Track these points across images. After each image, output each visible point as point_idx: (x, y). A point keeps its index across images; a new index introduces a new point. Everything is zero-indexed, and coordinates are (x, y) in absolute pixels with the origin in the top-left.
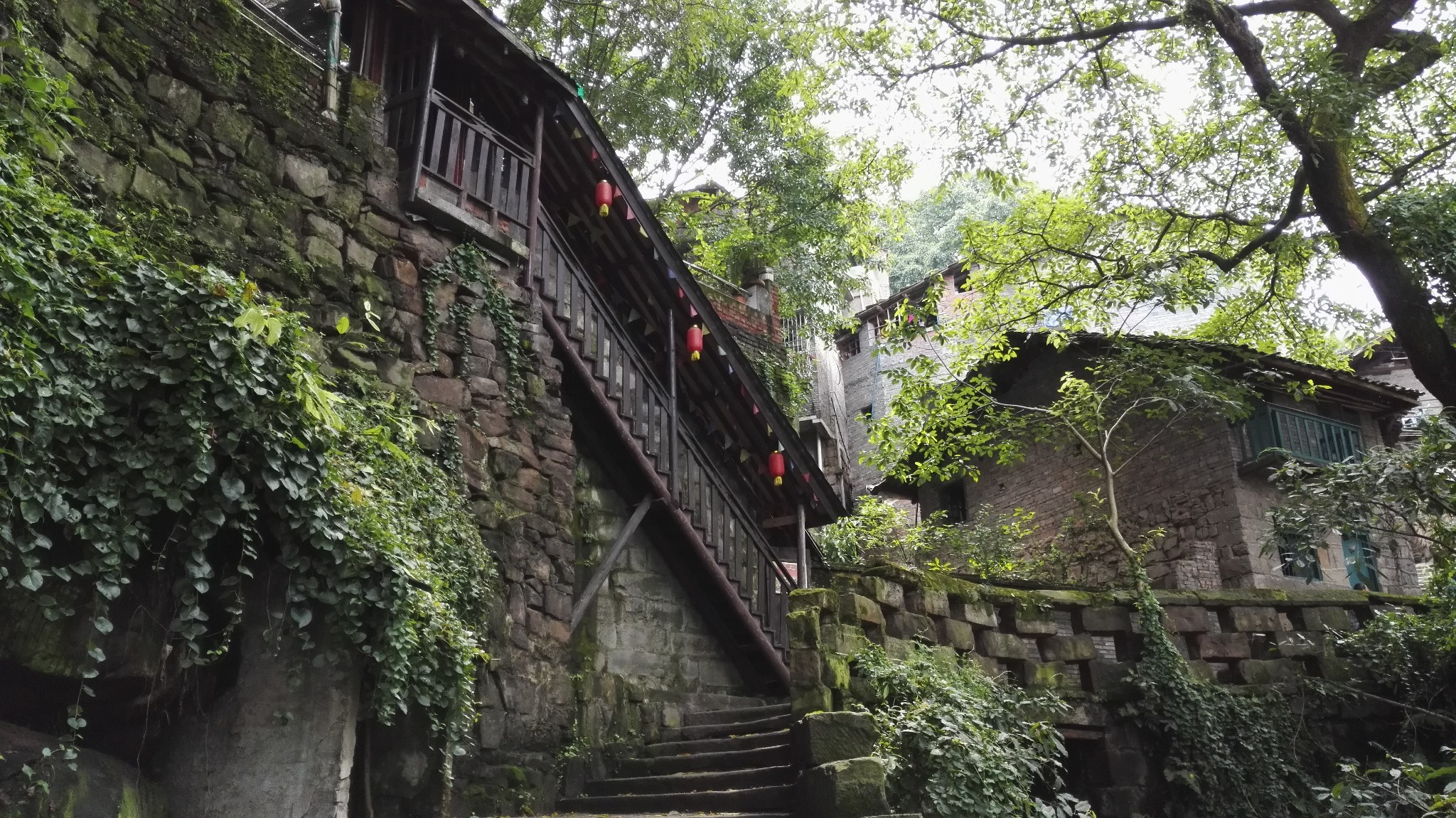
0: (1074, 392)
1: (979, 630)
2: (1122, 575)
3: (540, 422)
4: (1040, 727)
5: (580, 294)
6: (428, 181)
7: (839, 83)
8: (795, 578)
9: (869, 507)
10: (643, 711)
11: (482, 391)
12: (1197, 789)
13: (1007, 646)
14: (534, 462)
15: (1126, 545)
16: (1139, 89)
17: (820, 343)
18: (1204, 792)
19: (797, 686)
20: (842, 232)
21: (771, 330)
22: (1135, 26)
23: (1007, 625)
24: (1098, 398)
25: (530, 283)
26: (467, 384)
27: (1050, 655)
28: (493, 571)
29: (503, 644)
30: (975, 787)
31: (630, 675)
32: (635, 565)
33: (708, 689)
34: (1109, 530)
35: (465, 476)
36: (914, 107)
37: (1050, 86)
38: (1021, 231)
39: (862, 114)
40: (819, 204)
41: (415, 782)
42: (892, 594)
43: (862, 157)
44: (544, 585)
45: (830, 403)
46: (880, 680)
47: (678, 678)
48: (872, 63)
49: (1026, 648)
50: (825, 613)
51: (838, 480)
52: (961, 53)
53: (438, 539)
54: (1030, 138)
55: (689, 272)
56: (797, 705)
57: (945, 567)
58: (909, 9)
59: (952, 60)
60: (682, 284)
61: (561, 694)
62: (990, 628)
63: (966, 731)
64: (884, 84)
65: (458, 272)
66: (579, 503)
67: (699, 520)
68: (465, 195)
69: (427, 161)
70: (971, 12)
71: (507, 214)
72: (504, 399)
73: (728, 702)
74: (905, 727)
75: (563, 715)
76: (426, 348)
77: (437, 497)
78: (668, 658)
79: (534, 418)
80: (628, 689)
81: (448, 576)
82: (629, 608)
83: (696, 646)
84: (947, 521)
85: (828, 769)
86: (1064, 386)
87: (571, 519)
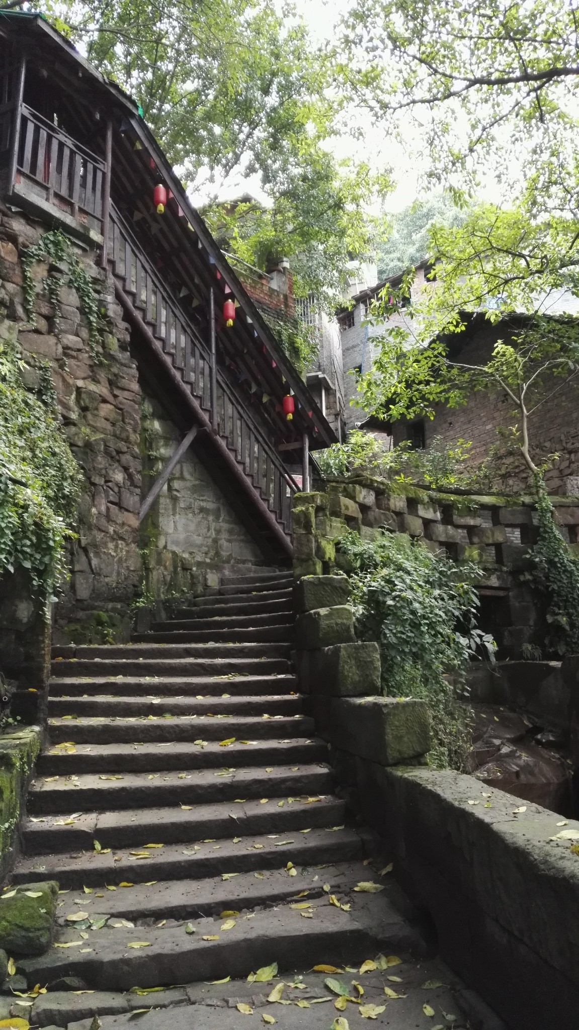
0: (503, 355)
1: (427, 523)
2: (529, 487)
3: (115, 370)
4: (462, 587)
5: (143, 274)
6: (22, 179)
7: (342, 113)
8: (300, 486)
9: (357, 438)
10: (192, 576)
11: (70, 345)
12: (567, 628)
13: (447, 534)
14: (110, 398)
15: (533, 465)
16: (566, 123)
17: (325, 318)
18: (571, 630)
19: (298, 559)
20: (342, 233)
21: (287, 306)
22: (567, 72)
23: (447, 520)
24: (520, 359)
25: (105, 264)
26: (58, 339)
27: (476, 540)
28: (80, 476)
29: (90, 529)
30: (416, 626)
31: (183, 551)
32: (187, 475)
33: (238, 561)
34: (523, 455)
35: (59, 408)
36: (398, 135)
37: (501, 119)
38: (473, 234)
39: (358, 139)
40: (326, 211)
41: (25, 620)
42: (367, 497)
43: (358, 173)
44: (120, 487)
45: (332, 363)
46: (355, 555)
47: (217, 554)
48: (367, 97)
49: (459, 535)
50: (319, 509)
51: (336, 419)
52: (435, 91)
53: (37, 452)
54: (484, 161)
55: (226, 261)
56: (298, 571)
57: (408, 480)
58: (397, 52)
59: (428, 96)
60: (220, 268)
61: (134, 564)
62: (435, 521)
63: (412, 589)
64: (376, 115)
65: (49, 253)
66: (145, 430)
67: (232, 444)
68: (52, 192)
69: (21, 162)
70: (444, 56)
71: (85, 208)
72: (87, 352)
73: (252, 570)
74: (370, 586)
75: (135, 578)
76: (27, 312)
77: (37, 422)
78: (210, 540)
79: (110, 366)
80: (181, 561)
81: (45, 478)
82: (182, 505)
83: (230, 532)
84: (411, 448)
85: (315, 613)
86: (496, 351)
87: (139, 441)
